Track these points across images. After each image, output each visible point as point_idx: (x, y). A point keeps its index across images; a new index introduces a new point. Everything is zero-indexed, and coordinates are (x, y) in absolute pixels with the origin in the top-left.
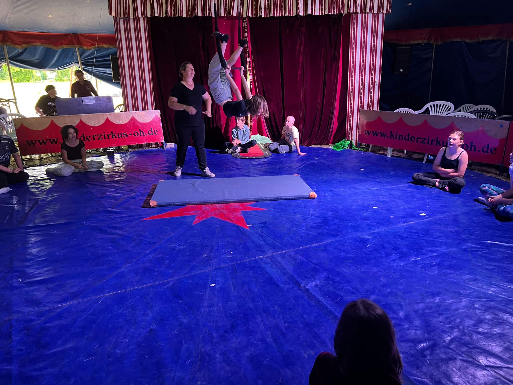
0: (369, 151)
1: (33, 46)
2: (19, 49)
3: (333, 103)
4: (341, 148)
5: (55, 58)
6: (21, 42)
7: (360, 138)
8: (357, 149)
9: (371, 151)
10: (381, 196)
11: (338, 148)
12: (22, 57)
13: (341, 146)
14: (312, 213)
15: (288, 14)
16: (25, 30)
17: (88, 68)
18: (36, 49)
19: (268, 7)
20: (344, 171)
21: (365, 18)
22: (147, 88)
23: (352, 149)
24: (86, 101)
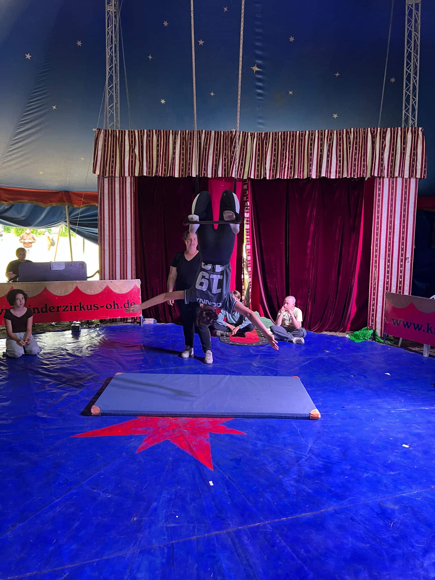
0: (399, 345)
1: (21, 202)
2: (6, 206)
3: (352, 282)
4: (362, 338)
5: (43, 216)
6: (8, 199)
7: (386, 327)
8: (382, 341)
9: (401, 347)
10: (414, 425)
11: (357, 339)
12: (7, 214)
13: (361, 335)
14: (311, 448)
15: (298, 176)
16: (14, 186)
17: (77, 228)
18: (23, 206)
19: (274, 168)
20: (363, 375)
21: (393, 183)
22: (128, 254)
23: (375, 341)
24: (55, 267)
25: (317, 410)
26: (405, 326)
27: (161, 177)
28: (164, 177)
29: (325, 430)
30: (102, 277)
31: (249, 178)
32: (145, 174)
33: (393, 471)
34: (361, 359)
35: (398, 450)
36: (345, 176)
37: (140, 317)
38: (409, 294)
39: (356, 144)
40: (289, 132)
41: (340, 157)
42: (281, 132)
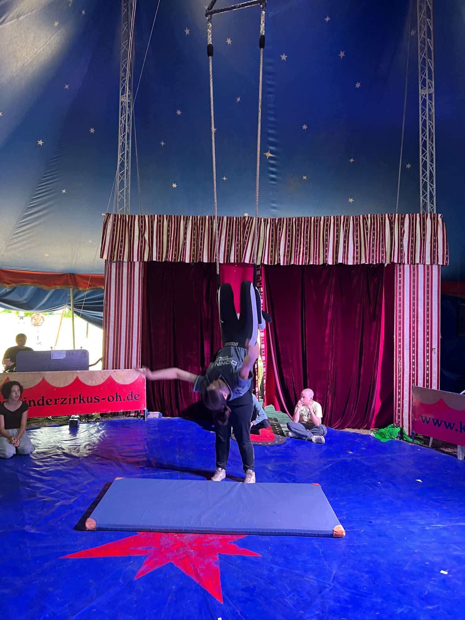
0: (430, 445)
1: (24, 285)
2: (7, 289)
3: (374, 374)
4: (388, 437)
5: (46, 299)
6: (11, 281)
7: (415, 425)
8: (411, 440)
9: (432, 447)
10: (453, 545)
11: (383, 438)
12: (8, 298)
13: (387, 434)
14: (335, 574)
15: (313, 262)
16: (18, 268)
17: (81, 311)
18: (25, 289)
19: (289, 253)
20: (391, 482)
21: (414, 270)
22: (134, 341)
23: (403, 440)
24: (55, 355)
25: (341, 526)
26: (435, 425)
27: (171, 262)
28: (174, 262)
29: (352, 551)
30: (105, 367)
31: (262, 264)
32: (154, 259)
33: (431, 605)
34: (388, 462)
35: (435, 577)
36: (363, 262)
37: (144, 411)
38: (438, 389)
39: (374, 230)
40: (303, 218)
41: (357, 243)
42: (296, 218)
